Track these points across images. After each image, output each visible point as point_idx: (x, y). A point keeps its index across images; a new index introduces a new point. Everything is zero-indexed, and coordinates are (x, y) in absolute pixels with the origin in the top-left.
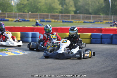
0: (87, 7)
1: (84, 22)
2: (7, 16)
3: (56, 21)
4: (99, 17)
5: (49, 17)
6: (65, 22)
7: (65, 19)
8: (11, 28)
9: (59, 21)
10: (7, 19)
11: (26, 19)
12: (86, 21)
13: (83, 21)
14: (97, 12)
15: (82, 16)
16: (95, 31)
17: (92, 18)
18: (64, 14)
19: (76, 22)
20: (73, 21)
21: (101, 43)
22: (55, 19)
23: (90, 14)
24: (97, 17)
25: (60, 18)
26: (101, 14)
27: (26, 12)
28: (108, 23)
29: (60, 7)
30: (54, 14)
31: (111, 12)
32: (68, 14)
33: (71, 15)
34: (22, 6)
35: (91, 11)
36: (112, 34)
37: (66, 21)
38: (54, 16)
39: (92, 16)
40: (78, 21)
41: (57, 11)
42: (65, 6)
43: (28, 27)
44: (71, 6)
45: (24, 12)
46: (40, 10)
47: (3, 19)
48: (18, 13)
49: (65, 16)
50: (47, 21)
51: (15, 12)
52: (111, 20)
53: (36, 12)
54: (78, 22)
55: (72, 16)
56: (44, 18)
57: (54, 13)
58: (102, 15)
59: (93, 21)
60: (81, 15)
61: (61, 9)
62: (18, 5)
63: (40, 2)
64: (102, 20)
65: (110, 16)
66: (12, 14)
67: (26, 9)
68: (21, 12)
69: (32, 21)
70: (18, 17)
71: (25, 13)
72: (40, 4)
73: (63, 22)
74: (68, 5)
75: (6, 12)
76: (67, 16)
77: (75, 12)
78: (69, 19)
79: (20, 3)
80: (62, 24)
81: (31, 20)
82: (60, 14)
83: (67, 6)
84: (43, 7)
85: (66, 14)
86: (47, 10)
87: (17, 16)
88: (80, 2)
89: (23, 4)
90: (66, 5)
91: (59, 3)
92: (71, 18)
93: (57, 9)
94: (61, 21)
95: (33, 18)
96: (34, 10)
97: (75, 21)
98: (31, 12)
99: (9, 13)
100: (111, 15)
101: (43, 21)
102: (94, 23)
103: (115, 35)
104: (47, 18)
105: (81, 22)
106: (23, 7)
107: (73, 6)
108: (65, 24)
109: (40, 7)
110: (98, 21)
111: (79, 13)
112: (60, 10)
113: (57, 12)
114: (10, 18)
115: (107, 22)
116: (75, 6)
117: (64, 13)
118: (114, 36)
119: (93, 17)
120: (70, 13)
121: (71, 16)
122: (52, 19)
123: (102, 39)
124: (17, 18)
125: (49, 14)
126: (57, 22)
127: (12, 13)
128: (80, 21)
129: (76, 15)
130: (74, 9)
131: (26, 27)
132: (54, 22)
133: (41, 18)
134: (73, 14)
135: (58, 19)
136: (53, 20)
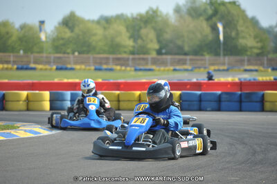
0: (179, 43)
1: (175, 70)
2: (32, 60)
3: (123, 68)
4: (202, 60)
5: (111, 61)
6: (140, 70)
7: (139, 65)
8: (33, 83)
9: (128, 68)
10: (32, 65)
11: (69, 66)
12: (177, 68)
13: (172, 68)
14: (198, 51)
15: (171, 59)
16: (188, 87)
17: (188, 62)
18: (137, 56)
19: (159, 70)
20: (154, 67)
21: (200, 109)
22: (122, 65)
23: (186, 54)
24: (197, 60)
25: (130, 63)
26: (205, 53)
27: (68, 53)
28: (219, 70)
29: (130, 43)
30: (119, 56)
31: (224, 50)
32: (145, 56)
33: (149, 57)
34: (61, 42)
35: (186, 49)
36: (219, 92)
37: (142, 67)
38: (118, 59)
39: (188, 57)
40: (162, 68)
41: (126, 50)
42: (140, 42)
43: (70, 81)
44: (151, 41)
45: (64, 53)
46: (94, 48)
47: (25, 67)
48: (52, 56)
49: (140, 59)
50: (106, 70)
51: (50, 53)
52: (224, 64)
53: (88, 52)
54: (164, 70)
55: (152, 58)
56: (101, 64)
57: (120, 54)
58: (207, 57)
59: (190, 68)
60: (169, 57)
61: (134, 47)
62: (54, 40)
63: (95, 35)
64: (207, 65)
65: (222, 58)
66: (42, 57)
67: (68, 48)
68: (60, 53)
69: (80, 69)
70: (54, 62)
71: (66, 55)
72: (94, 38)
73: (136, 70)
74: (144, 38)
75: (32, 53)
76: (143, 59)
77: (159, 52)
78: (147, 64)
79: (57, 36)
80: (133, 73)
81: (78, 67)
82: (131, 57)
83: (144, 41)
84: (100, 44)
85: (142, 56)
86: (106, 48)
87: (52, 60)
88: (167, 33)
89: (63, 39)
90: (142, 38)
91: (128, 34)
92: (150, 62)
93: (125, 47)
94: (133, 69)
95: (82, 63)
96: (85, 49)
97: (158, 68)
98: (79, 53)
99: (36, 55)
100: (225, 55)
101: (100, 70)
102: (192, 70)
103: (227, 94)
104: (107, 63)
105: (168, 70)
106: (64, 45)
107: (155, 40)
108: (140, 73)
109: (94, 43)
110: (199, 68)
111: (166, 54)
112: (131, 49)
113: (125, 52)
114: (39, 64)
115: (216, 68)
116: (159, 41)
117: (138, 54)
118: (224, 97)
119: (191, 60)
120: (149, 54)
121: (150, 59)
122: (117, 65)
123: (200, 101)
124: (52, 64)
125: (111, 56)
126: (125, 70)
127: (41, 55)
128: (167, 68)
129: (160, 57)
130: (157, 46)
131: (66, 81)
132: (120, 70)
133: (95, 63)
134: (154, 54)
135: (127, 65)
136: (118, 68)
